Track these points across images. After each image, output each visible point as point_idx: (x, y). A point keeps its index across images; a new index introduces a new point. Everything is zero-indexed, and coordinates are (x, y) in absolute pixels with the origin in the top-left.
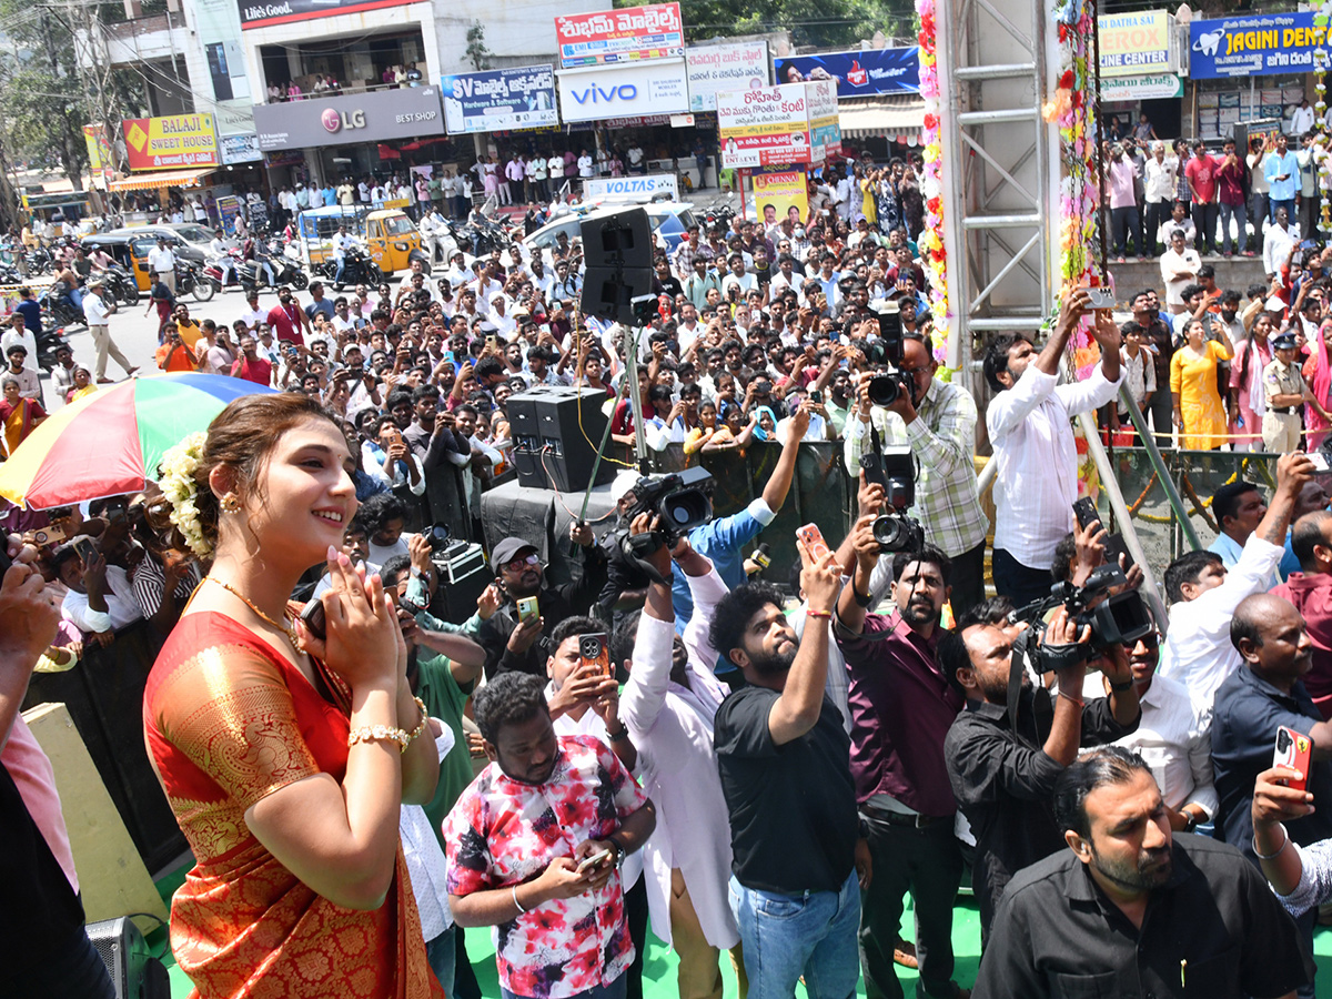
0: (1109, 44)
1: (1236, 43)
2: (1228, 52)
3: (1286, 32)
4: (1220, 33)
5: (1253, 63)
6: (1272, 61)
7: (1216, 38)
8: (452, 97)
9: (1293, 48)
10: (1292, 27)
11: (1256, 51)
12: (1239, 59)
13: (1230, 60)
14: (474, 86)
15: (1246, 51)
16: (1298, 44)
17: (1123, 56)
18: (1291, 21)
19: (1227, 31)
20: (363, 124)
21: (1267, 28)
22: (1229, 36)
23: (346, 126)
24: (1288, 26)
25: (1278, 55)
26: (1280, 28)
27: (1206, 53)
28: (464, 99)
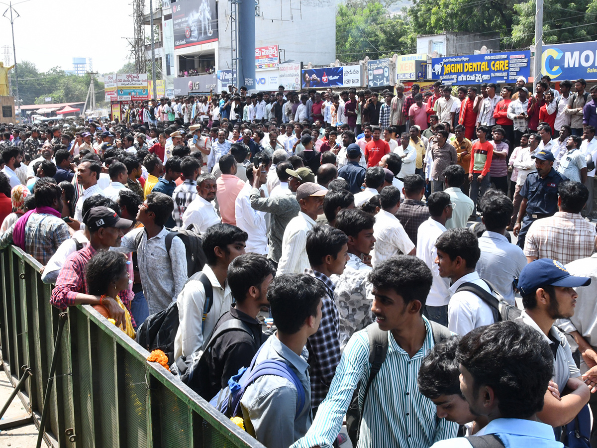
0: (406, 68)
1: (447, 69)
2: (444, 74)
3: (466, 64)
4: (441, 64)
5: (453, 79)
6: (460, 78)
7: (441, 66)
8: (219, 79)
9: (468, 73)
10: (468, 62)
11: (454, 73)
12: (448, 77)
13: (445, 77)
14: (225, 75)
15: (450, 73)
16: (470, 70)
17: (411, 74)
18: (467, 59)
19: (445, 63)
20: (197, 88)
21: (458, 62)
22: (445, 66)
23: (194, 88)
24: (466, 62)
25: (462, 75)
26: (463, 62)
27: (437, 74)
28: (222, 80)
